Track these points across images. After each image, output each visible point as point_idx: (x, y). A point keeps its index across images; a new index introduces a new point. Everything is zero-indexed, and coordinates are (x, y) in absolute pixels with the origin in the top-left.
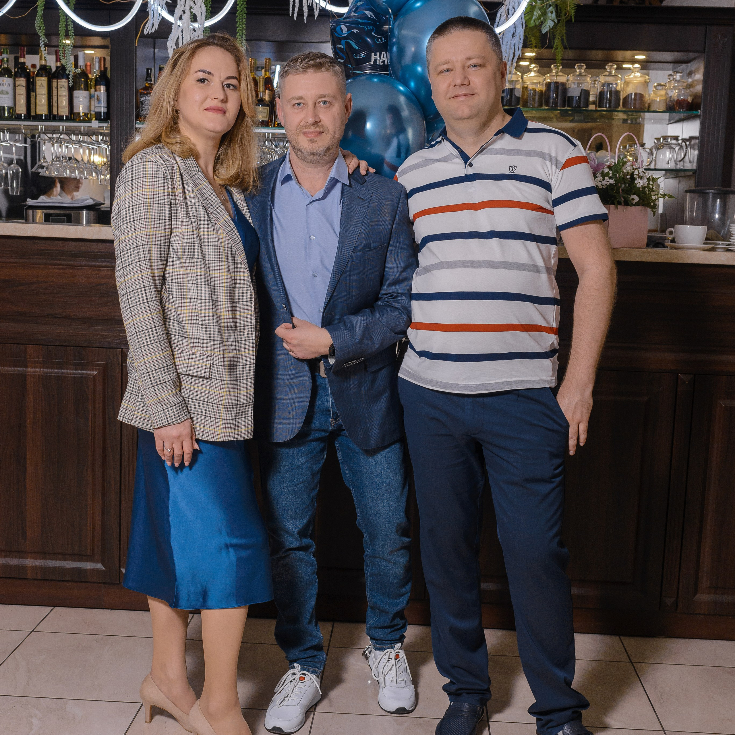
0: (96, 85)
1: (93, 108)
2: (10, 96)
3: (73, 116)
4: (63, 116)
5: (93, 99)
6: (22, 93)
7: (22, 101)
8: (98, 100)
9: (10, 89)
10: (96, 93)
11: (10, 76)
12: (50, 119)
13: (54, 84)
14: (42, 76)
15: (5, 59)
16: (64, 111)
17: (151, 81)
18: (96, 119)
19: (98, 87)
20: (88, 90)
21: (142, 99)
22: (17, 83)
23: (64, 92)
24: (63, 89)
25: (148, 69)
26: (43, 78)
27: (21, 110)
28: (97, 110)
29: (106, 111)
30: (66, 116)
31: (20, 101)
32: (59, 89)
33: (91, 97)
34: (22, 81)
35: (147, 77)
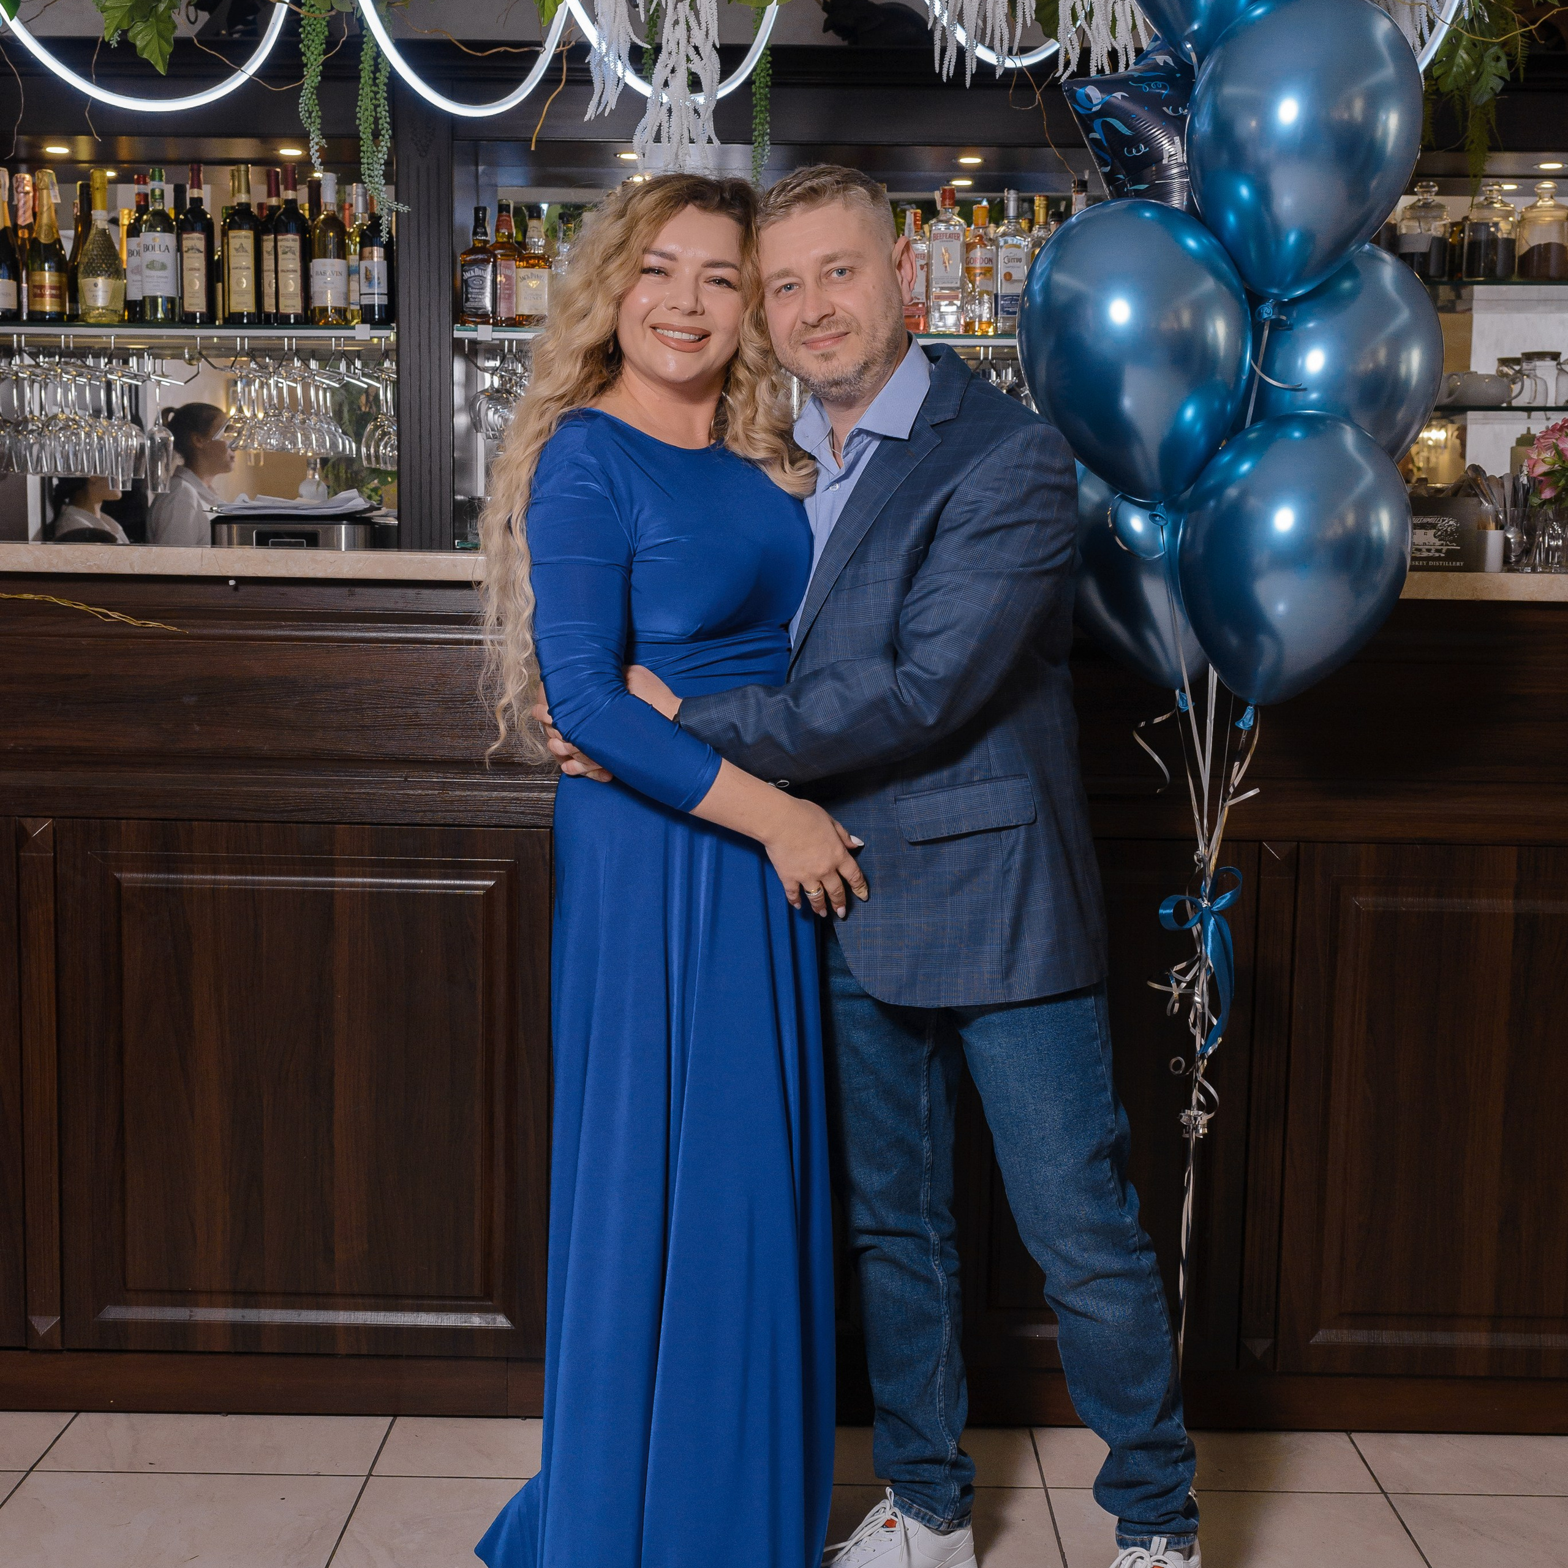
0: (363, 245)
1: (354, 297)
2: (169, 273)
3: (310, 316)
4: (288, 316)
5: (355, 277)
6: (197, 265)
7: (196, 283)
8: (369, 279)
9: (168, 258)
10: (363, 264)
11: (167, 229)
12: (260, 322)
13: (268, 244)
14: (240, 228)
15: (157, 192)
16: (292, 306)
17: (485, 234)
18: (363, 322)
19: (367, 250)
20: (344, 257)
21: (467, 275)
22: (186, 244)
23: (291, 263)
24: (290, 255)
25: (477, 210)
26: (243, 233)
27: (196, 303)
28: (366, 301)
29: (385, 300)
30: (296, 316)
31: (192, 284)
32: (280, 256)
33: (350, 272)
34: (195, 240)
35: (476, 227)
